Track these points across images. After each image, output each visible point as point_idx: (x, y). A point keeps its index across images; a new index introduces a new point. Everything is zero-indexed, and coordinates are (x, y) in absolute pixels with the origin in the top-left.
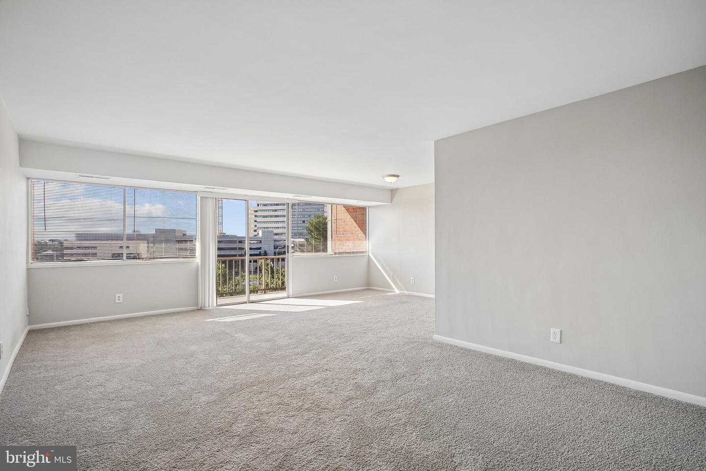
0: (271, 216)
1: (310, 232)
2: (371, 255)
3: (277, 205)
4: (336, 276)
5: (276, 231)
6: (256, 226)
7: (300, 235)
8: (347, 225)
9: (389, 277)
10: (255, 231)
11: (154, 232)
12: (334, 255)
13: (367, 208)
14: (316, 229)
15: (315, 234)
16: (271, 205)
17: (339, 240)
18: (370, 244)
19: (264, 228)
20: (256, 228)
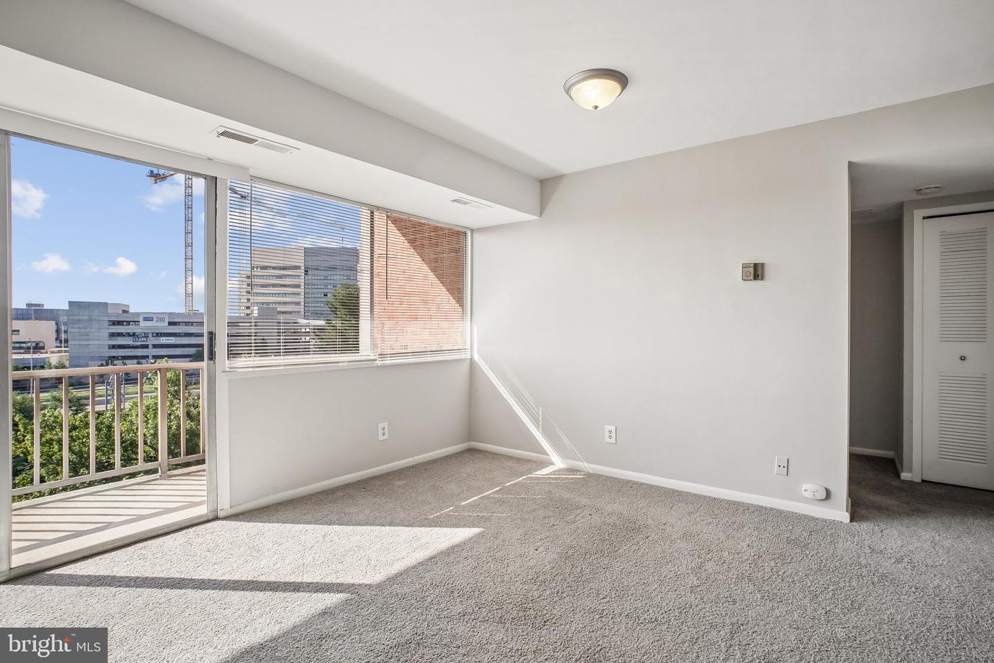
0: (274, 286)
1: (334, 310)
2: (476, 357)
3: (284, 268)
4: (385, 425)
5: (280, 308)
6: (249, 300)
7: (317, 315)
8: (410, 279)
9: (535, 420)
10: (248, 308)
11: (67, 307)
12: (379, 363)
13: (469, 234)
14: (344, 304)
15: (342, 312)
16: (274, 268)
17: (390, 318)
18: (475, 328)
19: (263, 304)
20: (249, 305)
